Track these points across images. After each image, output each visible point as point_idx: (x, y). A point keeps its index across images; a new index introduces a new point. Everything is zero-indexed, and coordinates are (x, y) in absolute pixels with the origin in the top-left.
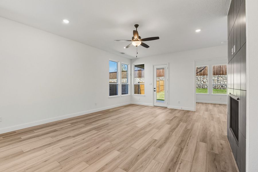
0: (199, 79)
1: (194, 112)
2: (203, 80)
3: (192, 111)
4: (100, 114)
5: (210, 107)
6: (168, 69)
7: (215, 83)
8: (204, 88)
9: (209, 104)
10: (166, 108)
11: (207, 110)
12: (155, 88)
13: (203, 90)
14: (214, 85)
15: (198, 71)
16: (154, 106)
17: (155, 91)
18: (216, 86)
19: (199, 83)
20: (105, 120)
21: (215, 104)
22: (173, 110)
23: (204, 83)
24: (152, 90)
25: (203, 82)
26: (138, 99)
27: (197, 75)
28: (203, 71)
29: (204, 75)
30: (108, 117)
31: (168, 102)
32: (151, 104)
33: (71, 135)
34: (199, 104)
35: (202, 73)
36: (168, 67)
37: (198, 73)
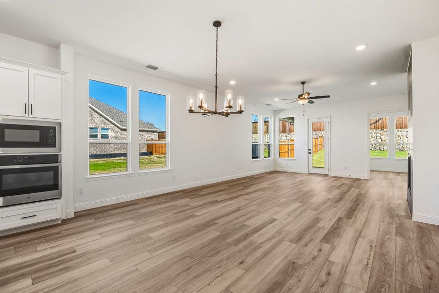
0: (374, 135)
1: (368, 180)
2: (381, 137)
3: (365, 180)
4: (248, 180)
5: (391, 176)
6: (329, 125)
7: (403, 141)
8: (382, 149)
9: (389, 172)
10: (326, 175)
11: (386, 179)
12: (310, 150)
13: (381, 154)
14: (402, 145)
15: (372, 122)
16: (309, 173)
17: (310, 153)
18: (405, 146)
19: (373, 142)
20: (258, 185)
21: (398, 173)
22: (337, 178)
23: (383, 142)
24: (306, 151)
25: (380, 140)
26: (286, 163)
27: (371, 129)
28: (380, 122)
29: (382, 128)
30: (260, 183)
31: (329, 168)
32: (305, 171)
33: (243, 193)
34: (374, 173)
35: (380, 125)
36: (329, 121)
37: (372, 125)
